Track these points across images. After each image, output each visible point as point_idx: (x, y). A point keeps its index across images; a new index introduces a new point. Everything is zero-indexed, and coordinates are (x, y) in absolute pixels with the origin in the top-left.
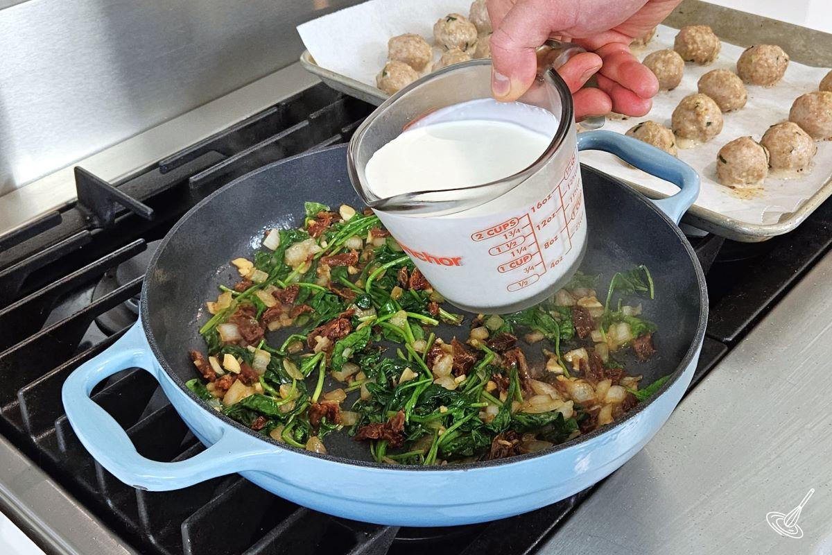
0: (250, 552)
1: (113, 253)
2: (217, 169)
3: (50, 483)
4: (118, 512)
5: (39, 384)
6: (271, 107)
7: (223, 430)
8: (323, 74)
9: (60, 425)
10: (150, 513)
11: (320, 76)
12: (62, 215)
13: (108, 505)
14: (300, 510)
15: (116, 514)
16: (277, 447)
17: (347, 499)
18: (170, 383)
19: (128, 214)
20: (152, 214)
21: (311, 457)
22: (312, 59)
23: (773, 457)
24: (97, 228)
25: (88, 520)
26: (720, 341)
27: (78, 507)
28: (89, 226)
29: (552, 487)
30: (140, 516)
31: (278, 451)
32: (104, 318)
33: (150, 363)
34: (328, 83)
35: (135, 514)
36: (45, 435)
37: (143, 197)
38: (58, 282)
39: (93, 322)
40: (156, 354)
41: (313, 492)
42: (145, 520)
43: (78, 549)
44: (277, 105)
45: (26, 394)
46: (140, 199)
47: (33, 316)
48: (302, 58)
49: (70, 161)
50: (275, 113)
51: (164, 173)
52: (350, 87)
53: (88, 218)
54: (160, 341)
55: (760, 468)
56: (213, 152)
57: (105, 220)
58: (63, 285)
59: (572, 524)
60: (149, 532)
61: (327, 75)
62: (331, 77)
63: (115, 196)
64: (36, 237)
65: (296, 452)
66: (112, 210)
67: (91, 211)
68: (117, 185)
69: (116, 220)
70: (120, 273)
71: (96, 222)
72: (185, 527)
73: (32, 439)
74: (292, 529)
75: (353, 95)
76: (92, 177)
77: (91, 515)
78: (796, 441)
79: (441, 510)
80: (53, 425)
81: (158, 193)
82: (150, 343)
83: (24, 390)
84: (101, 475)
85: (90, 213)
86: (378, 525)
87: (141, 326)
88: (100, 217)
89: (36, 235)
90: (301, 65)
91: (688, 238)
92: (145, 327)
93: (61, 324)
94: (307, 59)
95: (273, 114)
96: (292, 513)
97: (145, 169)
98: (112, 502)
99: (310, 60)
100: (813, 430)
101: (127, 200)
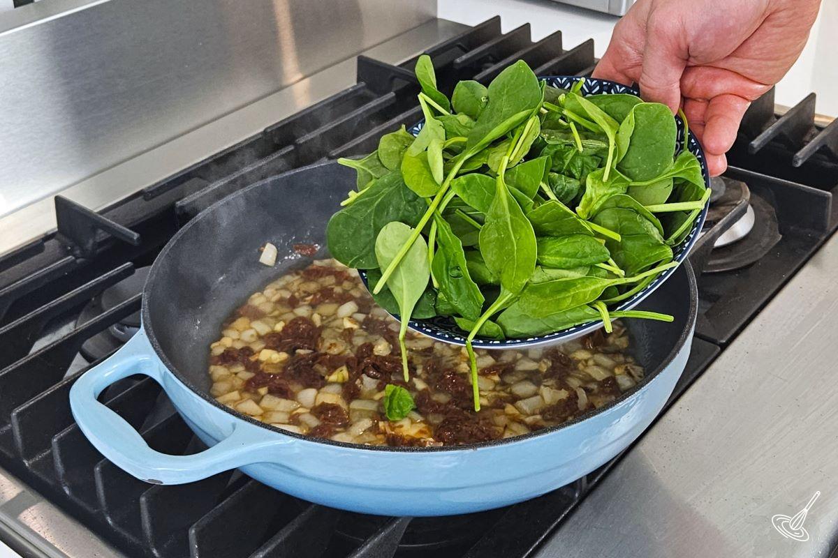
4: (118, 529)
5: (34, 404)
7: (234, 425)
9: (57, 442)
10: (154, 524)
12: (44, 244)
13: (108, 522)
15: (117, 531)
16: (291, 438)
19: (113, 242)
20: (138, 239)
29: (558, 467)
30: (143, 528)
31: (291, 441)
33: (156, 368)
36: (39, 457)
40: (161, 359)
42: (148, 532)
44: (263, 132)
45: (19, 415)
49: (52, 190)
51: (148, 200)
53: (69, 247)
54: (165, 346)
55: (756, 458)
56: (196, 178)
57: (87, 250)
60: (152, 546)
63: (100, 223)
65: (309, 440)
66: (94, 237)
67: (73, 240)
69: (98, 251)
71: (77, 252)
72: (192, 532)
73: (24, 464)
76: (74, 205)
78: (790, 432)
82: (155, 348)
83: (17, 411)
84: (101, 492)
85: (70, 243)
87: (145, 334)
88: (81, 247)
92: (148, 334)
96: (303, 511)
98: (112, 519)
100: (805, 420)
101: (113, 227)
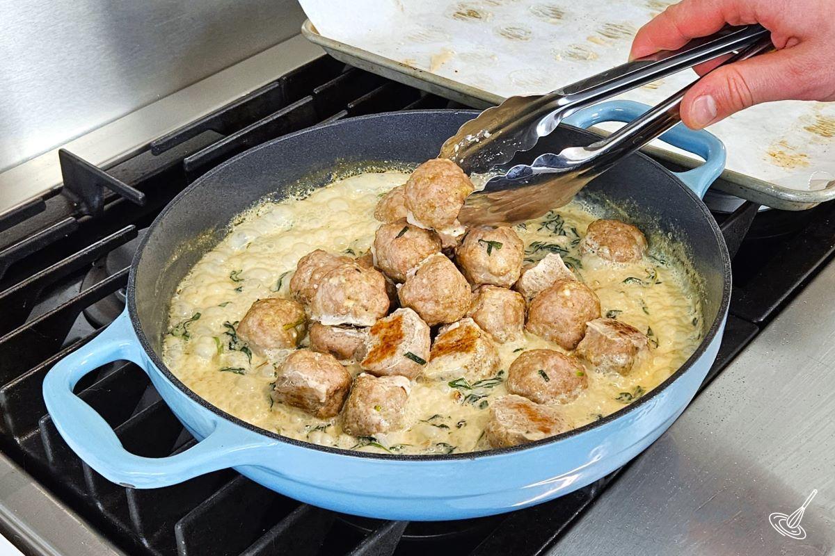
0: (248, 552)
1: (101, 241)
2: (213, 149)
3: (35, 487)
4: (109, 516)
5: (22, 381)
6: (272, 82)
7: (215, 423)
8: (328, 44)
9: (44, 424)
10: (141, 514)
11: (324, 47)
12: (46, 202)
13: (98, 508)
14: (301, 508)
15: (107, 517)
16: (274, 440)
17: (348, 493)
18: (159, 375)
19: (118, 200)
20: (143, 198)
21: (309, 449)
22: (314, 29)
23: (803, 441)
24: (86, 215)
25: (76, 524)
26: (750, 321)
27: (65, 511)
28: (77, 213)
30: (132, 518)
31: (273, 444)
32: (92, 309)
33: (137, 354)
34: (332, 55)
35: (126, 517)
36: (29, 436)
37: (135, 181)
38: (41, 274)
39: (81, 314)
40: (143, 346)
41: (314, 486)
42: (137, 523)
43: (60, 550)
44: (278, 80)
45: (8, 392)
46: (131, 183)
47: (16, 309)
48: (303, 27)
49: (56, 143)
50: (277, 88)
51: (156, 155)
52: (359, 58)
53: (75, 205)
55: (790, 453)
56: (209, 131)
57: (94, 207)
58: (46, 276)
59: (590, 516)
60: (141, 535)
61: (332, 45)
62: (337, 47)
63: (103, 180)
64: (19, 225)
66: (100, 195)
67: (79, 196)
68: (107, 168)
69: (106, 207)
70: (109, 262)
71: (84, 209)
72: (178, 528)
73: (16, 441)
74: (293, 527)
75: (361, 67)
76: (78, 160)
77: (80, 519)
79: (449, 502)
80: (36, 426)
81: (151, 176)
82: (137, 333)
83: (5, 388)
84: (89, 477)
85: (76, 199)
86: (385, 521)
87: (128, 315)
88: (88, 203)
89: (19, 223)
90: (303, 36)
91: (713, 213)
92: (131, 316)
93: (45, 317)
94: (309, 29)
95: (274, 89)
96: (293, 510)
97: (136, 151)
98: (103, 504)
99: (312, 29)
101: (116, 184)
